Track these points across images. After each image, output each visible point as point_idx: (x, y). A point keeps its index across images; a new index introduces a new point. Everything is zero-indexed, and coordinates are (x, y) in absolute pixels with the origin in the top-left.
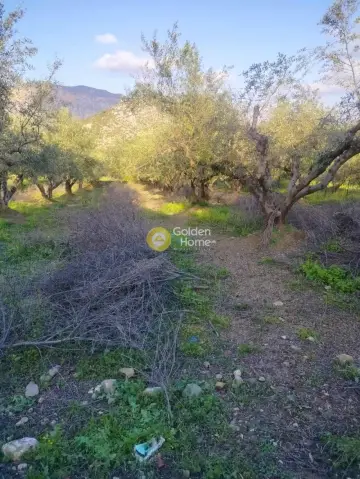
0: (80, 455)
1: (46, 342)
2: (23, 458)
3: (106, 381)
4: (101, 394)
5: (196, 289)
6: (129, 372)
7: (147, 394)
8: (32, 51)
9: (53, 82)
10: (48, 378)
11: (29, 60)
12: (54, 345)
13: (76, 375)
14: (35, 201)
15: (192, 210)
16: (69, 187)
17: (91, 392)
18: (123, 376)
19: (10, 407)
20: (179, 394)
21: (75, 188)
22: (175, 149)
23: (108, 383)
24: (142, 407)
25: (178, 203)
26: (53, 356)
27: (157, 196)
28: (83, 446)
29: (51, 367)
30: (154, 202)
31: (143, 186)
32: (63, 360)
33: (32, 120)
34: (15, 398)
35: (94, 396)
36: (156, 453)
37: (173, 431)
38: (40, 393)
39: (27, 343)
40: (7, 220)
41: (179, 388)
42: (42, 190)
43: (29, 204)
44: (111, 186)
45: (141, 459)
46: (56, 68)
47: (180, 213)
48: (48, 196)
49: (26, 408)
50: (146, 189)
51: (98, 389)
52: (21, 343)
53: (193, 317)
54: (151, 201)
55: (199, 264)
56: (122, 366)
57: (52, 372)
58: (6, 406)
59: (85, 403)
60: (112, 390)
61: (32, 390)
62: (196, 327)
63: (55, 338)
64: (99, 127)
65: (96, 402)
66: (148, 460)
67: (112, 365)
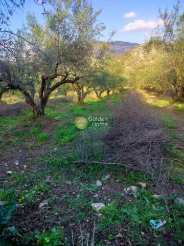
0: (124, 217)
1: (104, 163)
2: (100, 211)
3: (132, 186)
4: (130, 192)
5: (179, 149)
6: (144, 185)
7: (154, 198)
8: (104, 28)
9: (110, 41)
10: (106, 179)
11: (102, 32)
12: (108, 165)
13: (118, 181)
14: (94, 99)
15: (175, 104)
16: (108, 92)
17: (125, 190)
18: (141, 186)
19: (91, 188)
20: (172, 201)
21: (111, 93)
22: (169, 71)
23: (134, 188)
24: (152, 203)
25: (166, 100)
26: (107, 170)
27: (153, 96)
28: (125, 213)
29: (106, 175)
30: (152, 100)
31: (145, 91)
32: (111, 173)
33: (100, 61)
34: (93, 185)
35: (127, 192)
36: (161, 227)
37: (170, 219)
38: (102, 185)
39: (96, 162)
40: (83, 107)
41: (172, 198)
42: (97, 94)
43: (91, 100)
44: (128, 91)
45: (154, 227)
46: (113, 35)
47: (167, 106)
48: (99, 97)
49: (97, 190)
50: (147, 93)
51: (128, 189)
52: (93, 162)
53: (178, 163)
54: (150, 99)
55: (181, 135)
56: (140, 181)
57: (107, 177)
58: (89, 188)
59: (123, 194)
60: (136, 192)
61: (99, 183)
62: (181, 169)
63: (108, 162)
64: (124, 61)
65: (128, 195)
66: (158, 229)
67: (135, 180)
